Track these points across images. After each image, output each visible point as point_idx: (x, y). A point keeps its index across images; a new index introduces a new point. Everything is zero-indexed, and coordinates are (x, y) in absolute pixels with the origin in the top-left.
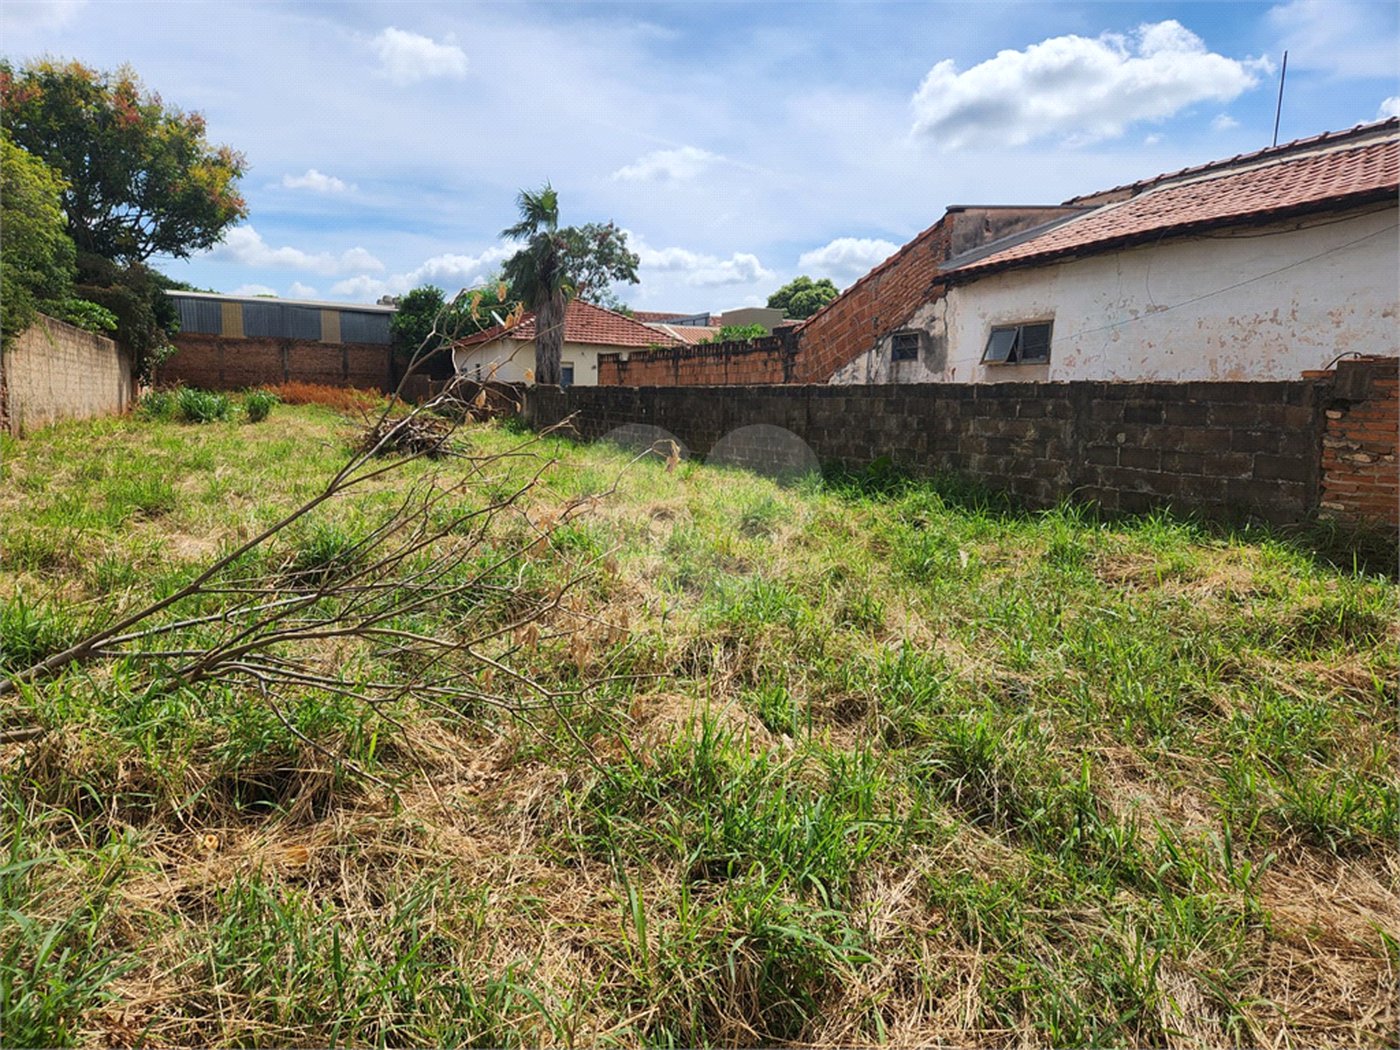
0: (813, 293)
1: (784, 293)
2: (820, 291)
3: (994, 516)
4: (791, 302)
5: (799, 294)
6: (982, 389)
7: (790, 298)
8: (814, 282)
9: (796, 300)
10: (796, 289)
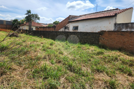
2: (58, 22)
3: (73, 44)
6: (72, 32)
10: (56, 22)
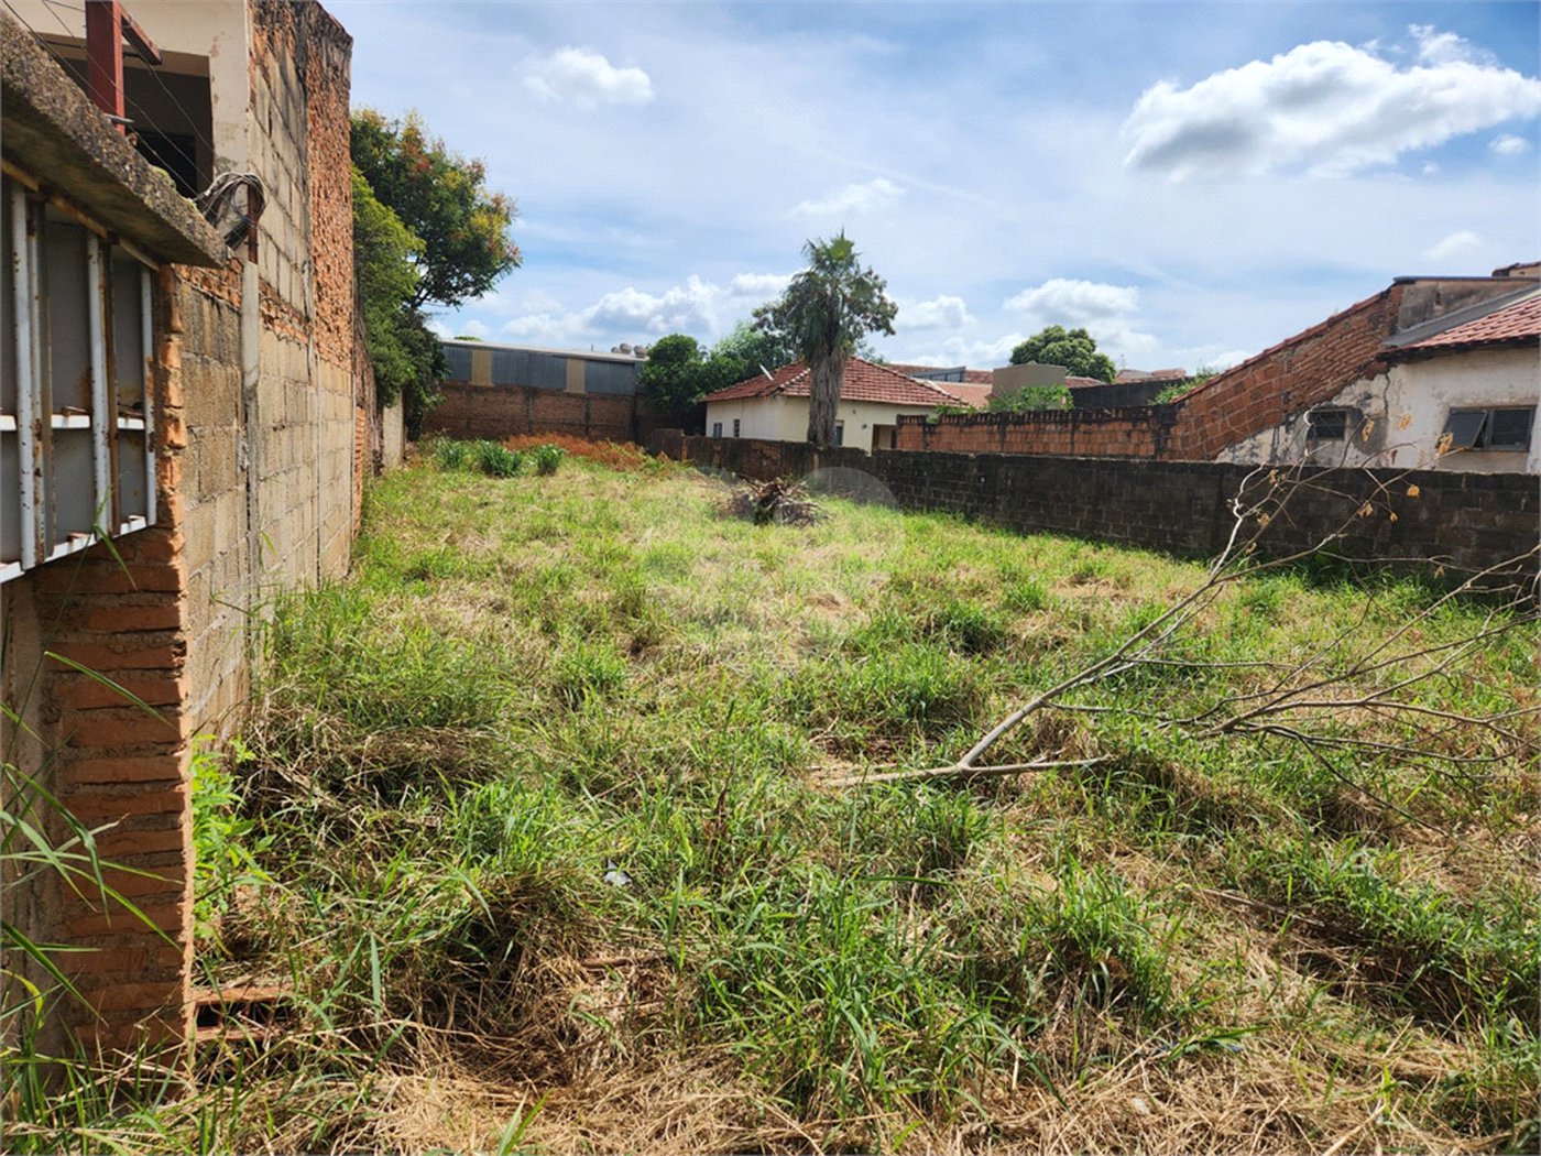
0: (1068, 344)
1: (1033, 344)
2: (1075, 342)
4: (1041, 354)
5: (1051, 346)
7: (1039, 350)
8: (1067, 331)
9: (1048, 352)
10: (1048, 338)
